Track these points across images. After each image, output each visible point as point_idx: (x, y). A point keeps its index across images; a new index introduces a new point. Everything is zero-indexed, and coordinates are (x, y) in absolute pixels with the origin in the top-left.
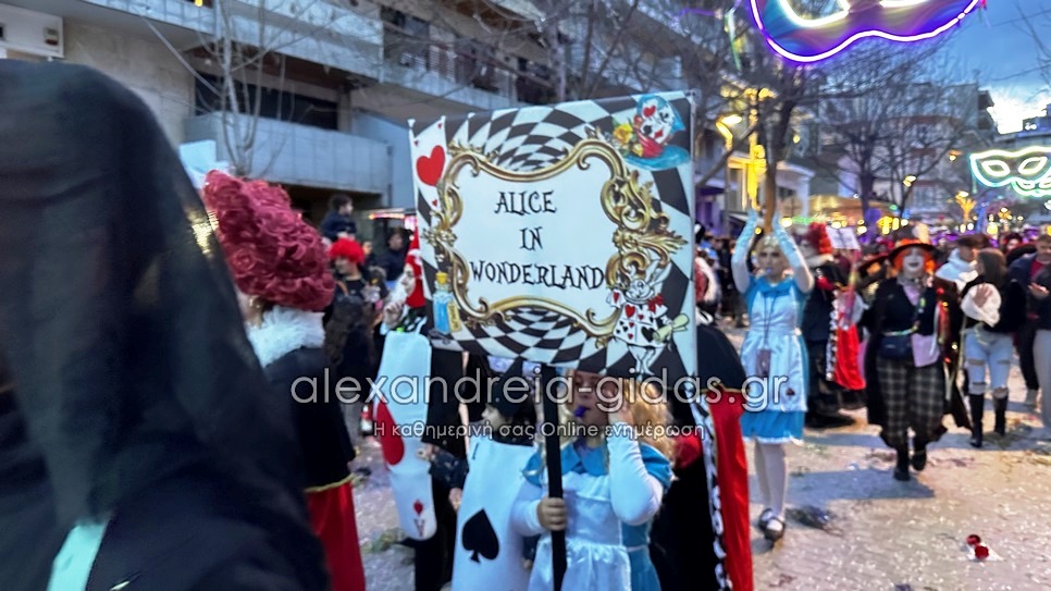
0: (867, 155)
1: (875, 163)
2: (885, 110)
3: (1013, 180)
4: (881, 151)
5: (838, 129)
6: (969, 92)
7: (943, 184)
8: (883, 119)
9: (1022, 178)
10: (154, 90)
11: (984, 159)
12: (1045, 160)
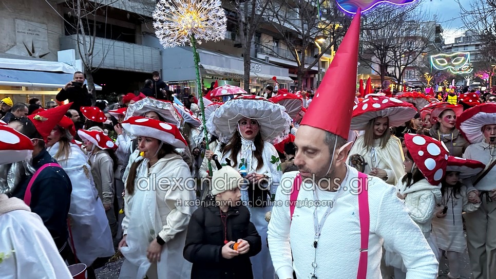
2: (392, 34)
4: (390, 54)
6: (431, 26)
7: (418, 68)
8: (392, 38)
9: (454, 66)
10: (43, 23)
11: (437, 58)
12: (463, 58)
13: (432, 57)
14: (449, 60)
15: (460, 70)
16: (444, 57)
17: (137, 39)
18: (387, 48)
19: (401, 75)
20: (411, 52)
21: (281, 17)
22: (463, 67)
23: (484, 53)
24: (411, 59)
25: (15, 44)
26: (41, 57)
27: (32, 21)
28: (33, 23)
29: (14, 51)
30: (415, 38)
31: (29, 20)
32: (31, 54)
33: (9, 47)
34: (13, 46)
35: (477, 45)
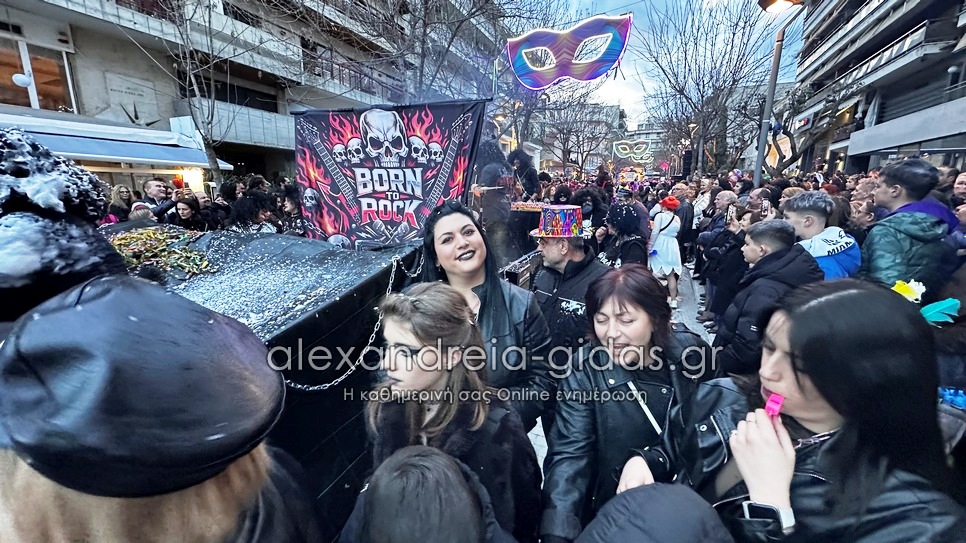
0: (567, 140)
1: (571, 144)
2: (576, 115)
3: (632, 155)
4: (573, 138)
5: (553, 126)
6: (614, 109)
7: (601, 155)
8: (575, 121)
9: (635, 154)
10: (148, 80)
11: (619, 144)
12: (645, 146)
13: (614, 143)
14: (631, 148)
15: (642, 158)
16: (626, 144)
17: (280, 108)
18: (570, 132)
19: (583, 162)
20: (594, 138)
21: (455, 89)
22: (645, 157)
23: (665, 142)
24: (594, 145)
25: (109, 106)
26: (148, 125)
27: (130, 76)
28: (133, 80)
29: (107, 116)
30: (598, 122)
31: (125, 75)
32: (134, 120)
33: (99, 110)
34: (105, 109)
35: (658, 133)
